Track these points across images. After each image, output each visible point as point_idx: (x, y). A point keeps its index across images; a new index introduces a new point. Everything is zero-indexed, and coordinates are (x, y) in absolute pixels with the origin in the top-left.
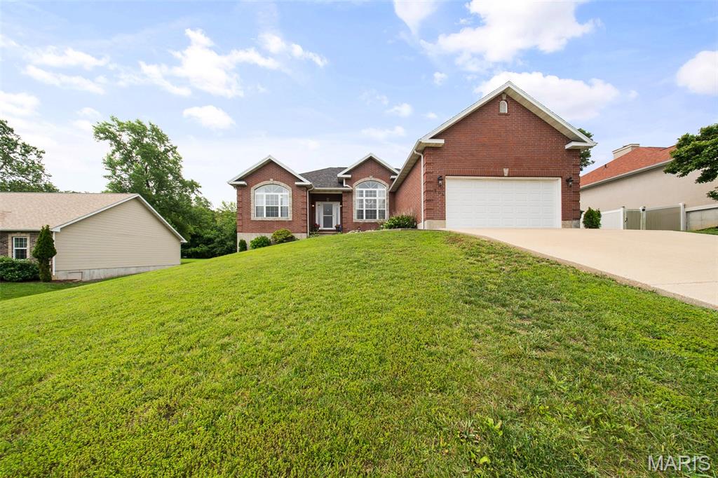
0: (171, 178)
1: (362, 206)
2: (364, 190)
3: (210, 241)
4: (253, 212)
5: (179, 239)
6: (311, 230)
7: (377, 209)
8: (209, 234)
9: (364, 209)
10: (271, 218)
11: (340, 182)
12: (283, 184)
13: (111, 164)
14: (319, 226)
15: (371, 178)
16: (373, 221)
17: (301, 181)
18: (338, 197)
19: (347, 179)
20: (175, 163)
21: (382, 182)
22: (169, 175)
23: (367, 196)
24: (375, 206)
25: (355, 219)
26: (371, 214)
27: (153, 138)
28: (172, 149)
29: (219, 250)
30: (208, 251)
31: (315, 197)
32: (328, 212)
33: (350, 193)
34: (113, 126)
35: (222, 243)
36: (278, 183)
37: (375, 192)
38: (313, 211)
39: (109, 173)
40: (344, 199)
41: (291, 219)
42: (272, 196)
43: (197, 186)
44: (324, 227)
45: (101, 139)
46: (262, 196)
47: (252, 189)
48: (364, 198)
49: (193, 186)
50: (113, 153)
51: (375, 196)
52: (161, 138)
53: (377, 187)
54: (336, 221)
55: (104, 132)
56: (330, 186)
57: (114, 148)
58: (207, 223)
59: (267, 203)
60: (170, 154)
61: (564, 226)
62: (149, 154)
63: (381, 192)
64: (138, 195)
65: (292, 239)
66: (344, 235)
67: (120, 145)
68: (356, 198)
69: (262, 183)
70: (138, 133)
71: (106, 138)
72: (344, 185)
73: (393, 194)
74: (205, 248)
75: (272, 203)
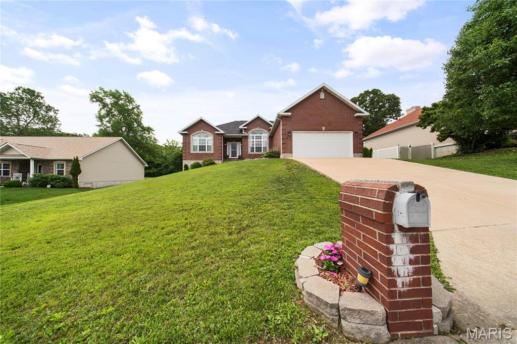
0: (136, 125)
1: (253, 145)
2: (255, 135)
3: (158, 165)
4: (192, 148)
5: (143, 164)
6: (224, 159)
7: (262, 146)
8: (159, 161)
9: (255, 146)
10: (202, 152)
11: (241, 131)
12: (208, 133)
13: (101, 118)
14: (229, 156)
15: (259, 128)
16: (260, 153)
17: (219, 131)
18: (239, 140)
19: (245, 129)
20: (138, 115)
21: (265, 131)
22: (135, 123)
23: (256, 139)
24: (261, 145)
25: (250, 152)
26: (259, 149)
27: (125, 101)
28: (136, 107)
29: (164, 171)
30: (157, 172)
31: (227, 140)
32: (234, 148)
33: (247, 137)
34: (101, 93)
35: (167, 166)
36: (206, 132)
37: (261, 136)
38: (225, 148)
39: (99, 123)
40: (243, 140)
41: (213, 153)
42: (202, 139)
43: (152, 130)
44: (232, 156)
45: (94, 102)
46: (197, 139)
47: (191, 136)
48: (255, 140)
49: (149, 130)
50: (101, 110)
51: (261, 139)
52: (131, 100)
53: (262, 134)
54: (239, 153)
55: (95, 97)
56: (235, 133)
57: (101, 107)
58: (158, 154)
59: (199, 143)
60: (135, 110)
61: (354, 156)
62: (123, 110)
63: (265, 137)
64: (122, 138)
65: (214, 163)
66: (243, 161)
67: (105, 105)
68: (250, 140)
69: (197, 132)
70: (116, 98)
71: (97, 101)
72: (243, 133)
73: (271, 138)
74: (155, 170)
75: (202, 143)
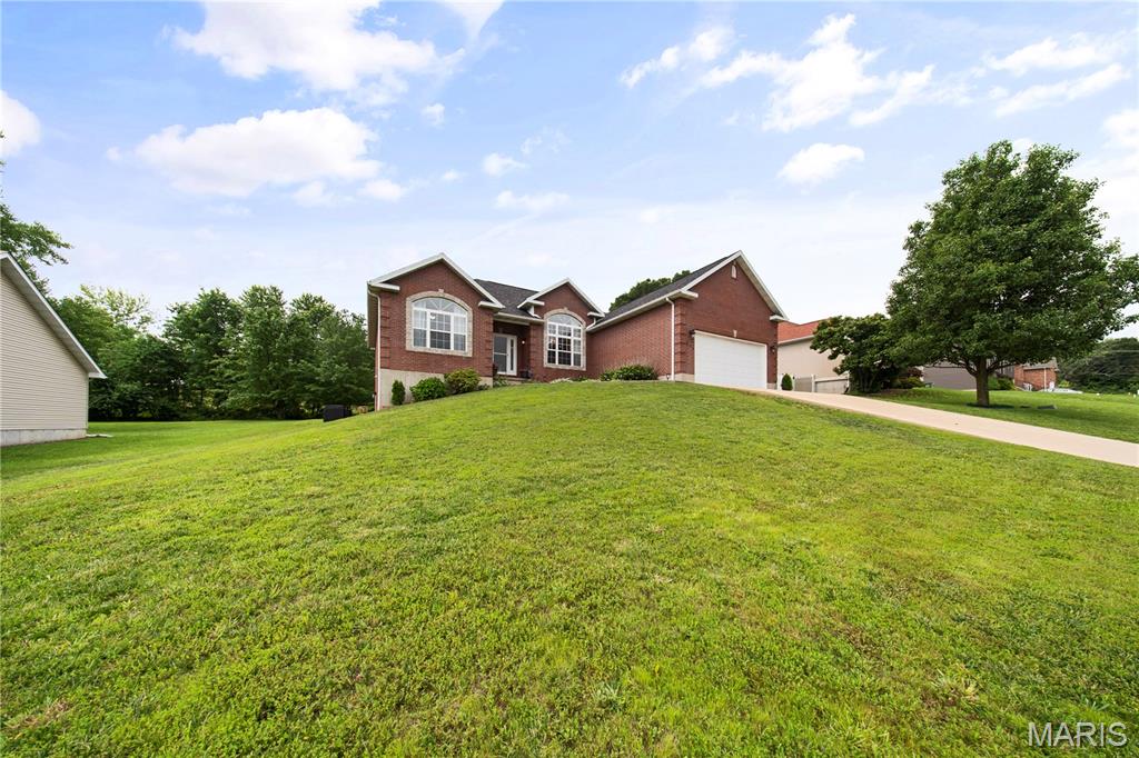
1: (554, 347)
2: (557, 324)
4: (410, 338)
5: (84, 368)
7: (572, 353)
9: (557, 350)
10: (437, 351)
11: (524, 309)
12: (458, 300)
15: (565, 310)
16: (567, 367)
17: (488, 300)
19: (537, 307)
21: (578, 317)
23: (559, 333)
24: (569, 349)
25: (546, 362)
26: (565, 358)
32: (501, 349)
33: (539, 326)
36: (451, 297)
37: (570, 329)
40: (529, 333)
41: (470, 355)
42: (440, 315)
46: (424, 313)
47: (409, 300)
48: (557, 336)
51: (570, 335)
53: (572, 324)
54: (511, 362)
56: (515, 313)
59: (432, 326)
63: (577, 331)
65: (476, 387)
68: (548, 334)
69: (425, 294)
72: (532, 314)
75: (440, 327)
